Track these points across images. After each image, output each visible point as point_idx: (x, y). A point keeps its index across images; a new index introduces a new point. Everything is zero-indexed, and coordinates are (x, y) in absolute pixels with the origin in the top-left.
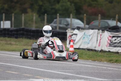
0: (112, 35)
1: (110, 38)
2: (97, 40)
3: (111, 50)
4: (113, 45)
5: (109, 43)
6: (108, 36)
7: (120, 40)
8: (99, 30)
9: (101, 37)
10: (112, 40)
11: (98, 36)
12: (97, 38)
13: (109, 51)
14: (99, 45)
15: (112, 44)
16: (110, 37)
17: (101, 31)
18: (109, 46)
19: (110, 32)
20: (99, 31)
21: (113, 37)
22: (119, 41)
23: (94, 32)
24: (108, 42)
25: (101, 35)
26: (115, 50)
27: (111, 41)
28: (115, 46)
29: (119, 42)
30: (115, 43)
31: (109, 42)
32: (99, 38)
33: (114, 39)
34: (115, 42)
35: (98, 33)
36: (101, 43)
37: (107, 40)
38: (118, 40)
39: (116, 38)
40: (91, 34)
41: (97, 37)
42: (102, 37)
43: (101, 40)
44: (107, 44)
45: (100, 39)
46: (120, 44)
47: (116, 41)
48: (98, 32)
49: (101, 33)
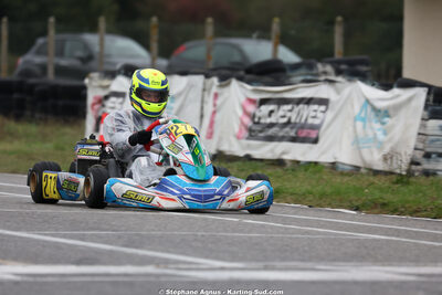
0: (258, 97)
1: (251, 108)
2: (202, 116)
3: (257, 154)
4: (262, 135)
5: (246, 127)
6: (243, 99)
7: (289, 114)
8: (207, 76)
9: (215, 105)
10: (258, 114)
11: (206, 98)
12: (202, 108)
13: (248, 158)
14: (210, 135)
15: (257, 131)
16: (252, 101)
17: (215, 80)
18: (248, 139)
19: (249, 83)
20: (209, 81)
21: (263, 102)
22: (284, 117)
23: (190, 86)
24: (242, 123)
25: (216, 96)
26: (272, 151)
27: (256, 120)
28: (271, 139)
29: (285, 120)
30: (271, 125)
31: (248, 121)
32: (209, 109)
33: (265, 109)
34: (269, 120)
35: (204, 90)
36: (215, 126)
37: (240, 113)
38: (281, 113)
39: (272, 107)
40: (180, 94)
41: (203, 102)
42: (218, 102)
43: (218, 116)
44: (240, 130)
45: (214, 113)
46: (287, 129)
47: (272, 120)
48: (204, 84)
49: (214, 90)
